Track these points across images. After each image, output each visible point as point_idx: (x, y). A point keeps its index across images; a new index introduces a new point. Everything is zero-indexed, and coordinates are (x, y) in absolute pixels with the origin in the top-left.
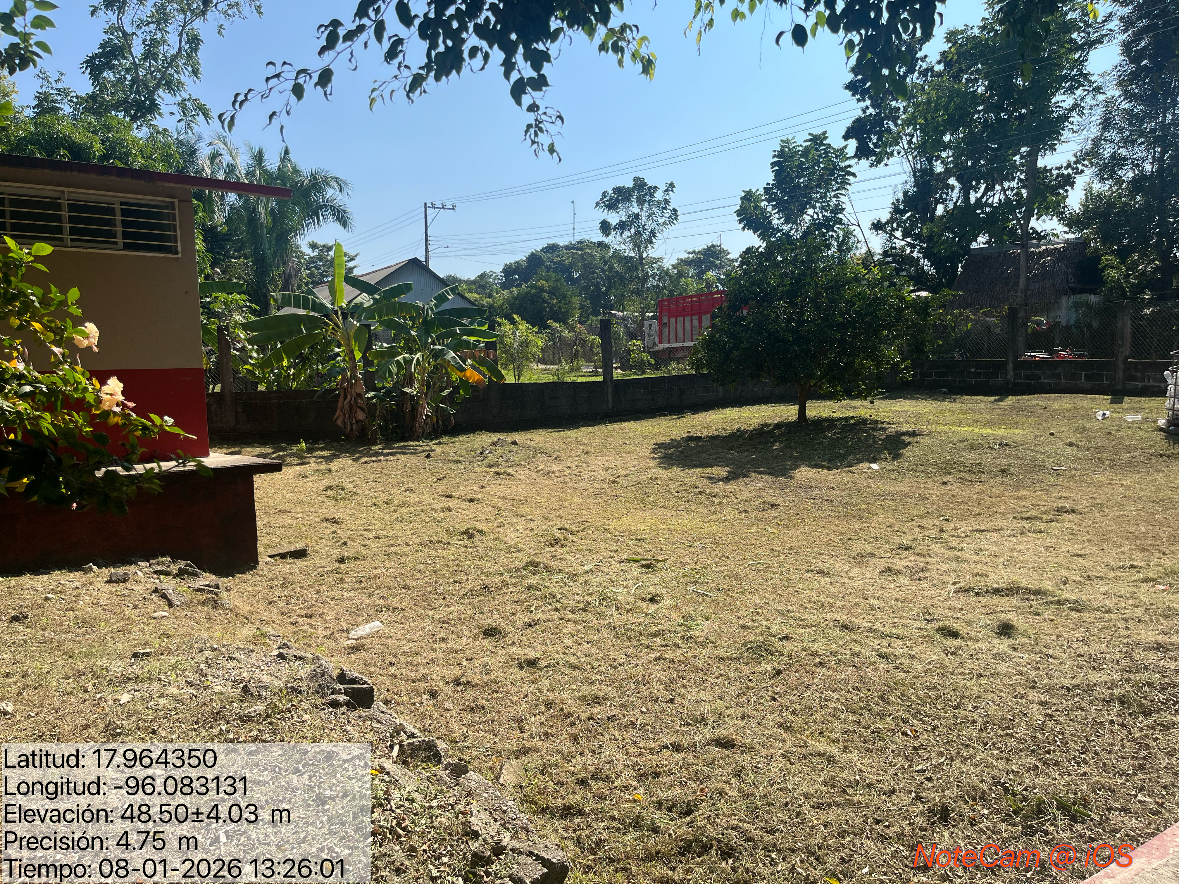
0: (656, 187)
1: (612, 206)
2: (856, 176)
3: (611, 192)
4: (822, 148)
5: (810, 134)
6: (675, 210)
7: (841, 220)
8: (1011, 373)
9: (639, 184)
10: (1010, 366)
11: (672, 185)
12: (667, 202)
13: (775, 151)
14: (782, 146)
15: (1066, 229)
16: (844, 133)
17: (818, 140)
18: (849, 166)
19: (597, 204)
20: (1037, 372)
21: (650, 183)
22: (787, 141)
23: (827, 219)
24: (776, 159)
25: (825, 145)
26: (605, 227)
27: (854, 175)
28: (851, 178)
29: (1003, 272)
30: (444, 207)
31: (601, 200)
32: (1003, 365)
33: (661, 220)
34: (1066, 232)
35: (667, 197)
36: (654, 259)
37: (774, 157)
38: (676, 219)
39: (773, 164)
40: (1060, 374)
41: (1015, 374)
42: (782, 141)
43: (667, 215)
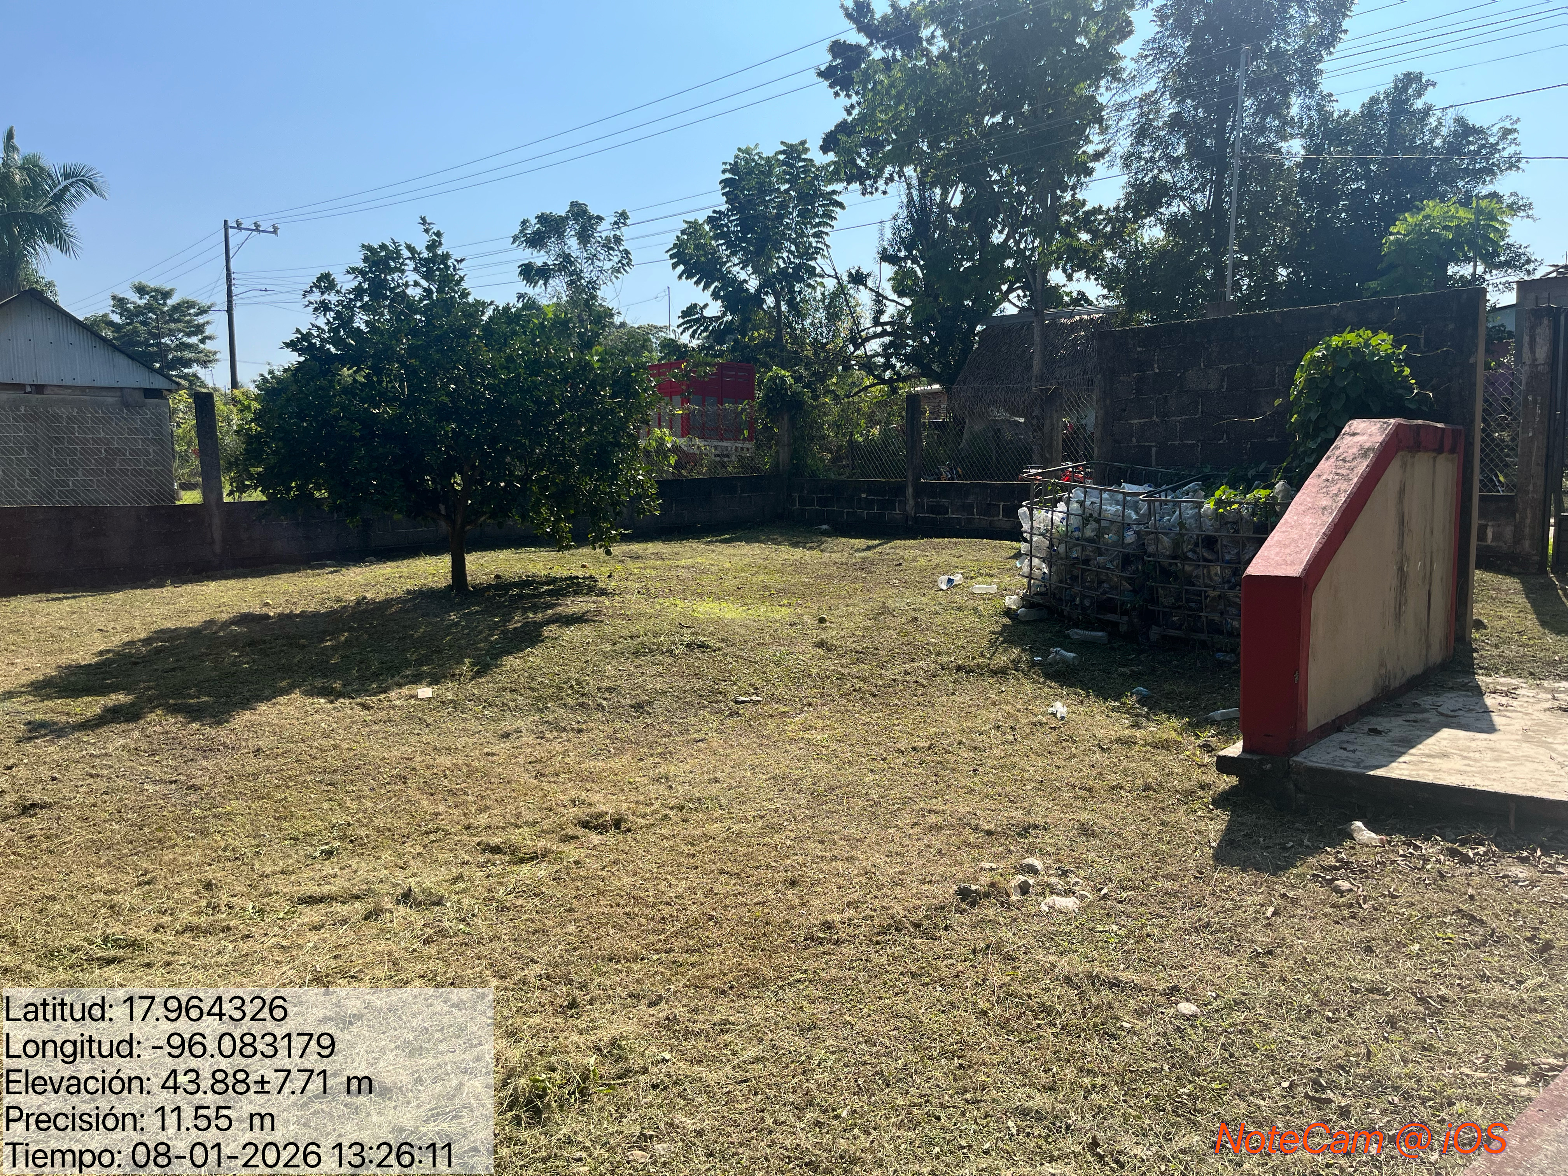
0: (600, 218)
1: (536, 241)
2: (843, 208)
3: (534, 221)
4: (801, 164)
5: (782, 143)
6: (627, 252)
7: (814, 268)
8: (911, 502)
9: (578, 212)
10: (910, 491)
11: (623, 215)
12: (618, 240)
13: (724, 163)
14: (736, 157)
16: (821, 142)
17: (794, 152)
18: (834, 192)
19: (515, 238)
20: (944, 501)
21: (593, 211)
22: (747, 151)
23: (798, 268)
24: (728, 175)
25: (805, 160)
26: (529, 273)
27: (840, 205)
28: (838, 209)
29: (1024, 352)
30: (257, 228)
31: (521, 232)
32: (899, 490)
33: (607, 265)
34: (1105, 297)
35: (618, 233)
37: (724, 172)
38: (628, 264)
39: (725, 183)
40: (971, 506)
41: (917, 503)
42: (739, 149)
43: (616, 259)
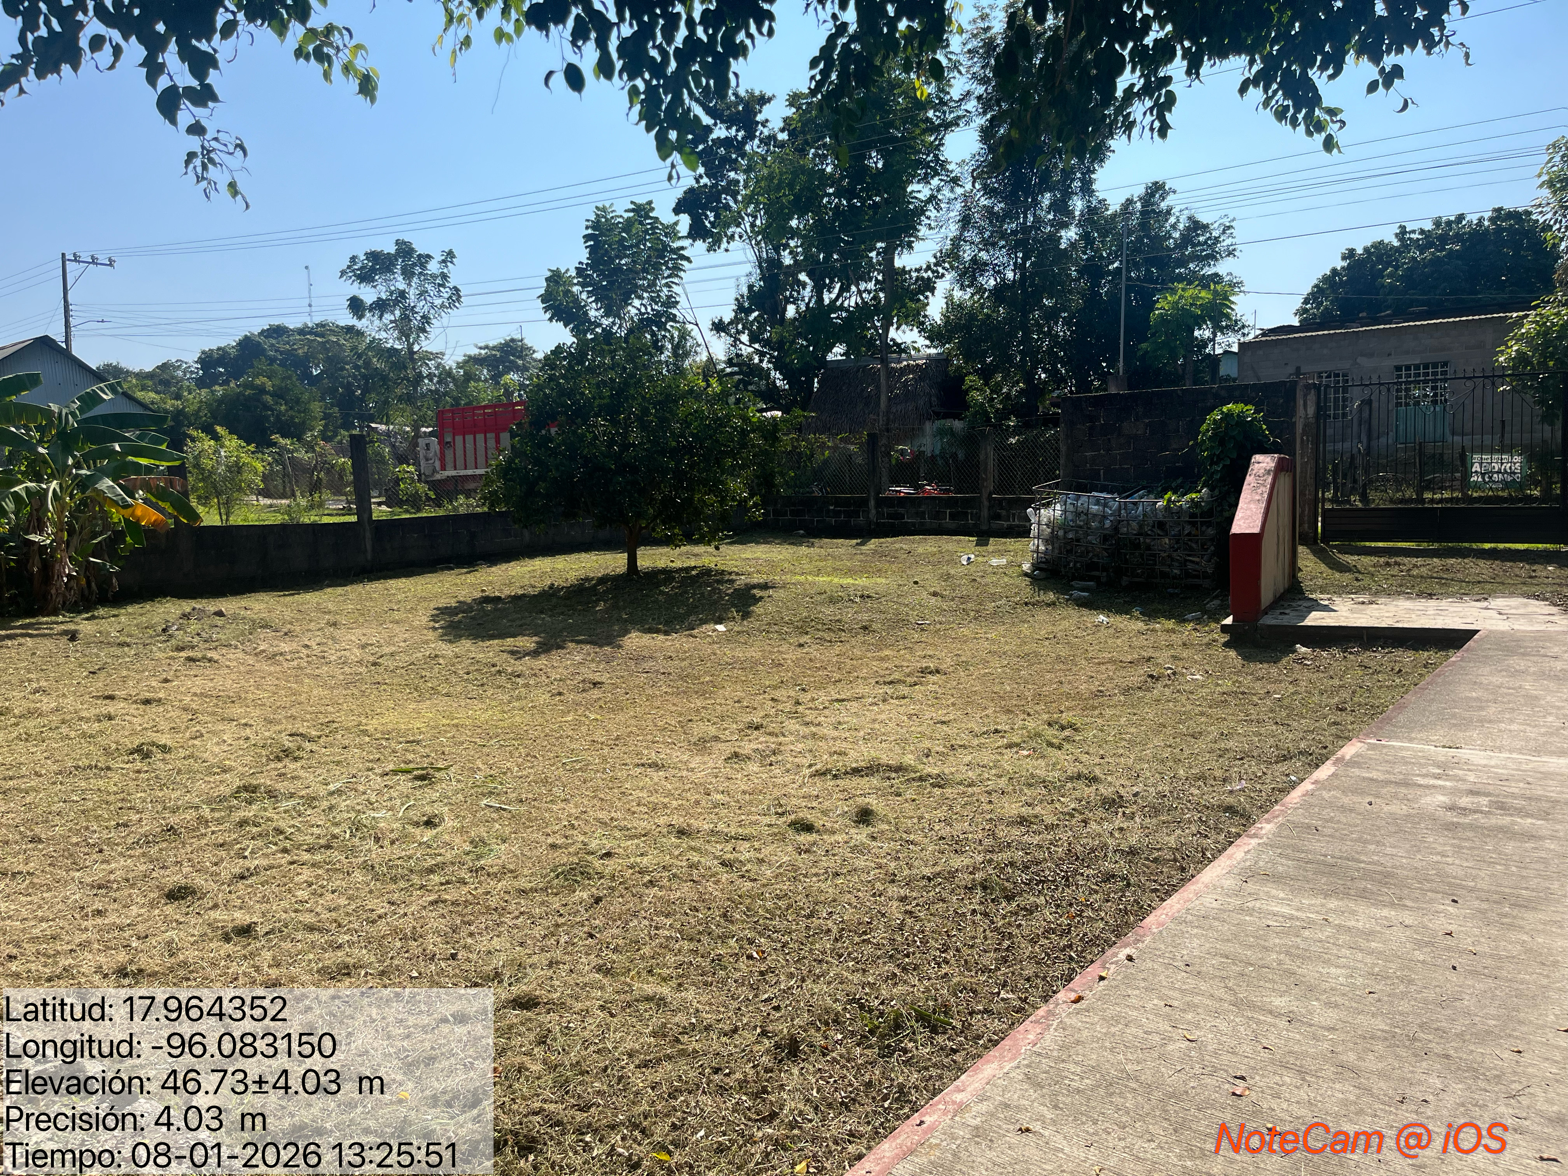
0: (428, 256)
1: (365, 277)
2: (690, 262)
3: (362, 257)
4: (648, 221)
5: (632, 202)
6: (456, 289)
7: (675, 316)
8: (873, 511)
9: (405, 250)
10: (872, 503)
11: (451, 254)
12: (444, 276)
13: (588, 220)
14: (597, 215)
15: (928, 342)
16: (674, 205)
17: (642, 211)
18: (682, 248)
19: (343, 273)
20: (901, 510)
21: (420, 250)
22: (604, 209)
23: (658, 314)
24: (590, 231)
25: (651, 218)
26: (356, 306)
27: (688, 259)
28: (684, 263)
29: (863, 390)
30: (93, 261)
31: (349, 267)
32: (864, 502)
33: (438, 302)
34: (927, 346)
35: (445, 271)
36: (432, 353)
37: (587, 228)
38: (458, 300)
39: (587, 238)
40: (924, 513)
41: (878, 512)
42: (597, 208)
43: (446, 295)
